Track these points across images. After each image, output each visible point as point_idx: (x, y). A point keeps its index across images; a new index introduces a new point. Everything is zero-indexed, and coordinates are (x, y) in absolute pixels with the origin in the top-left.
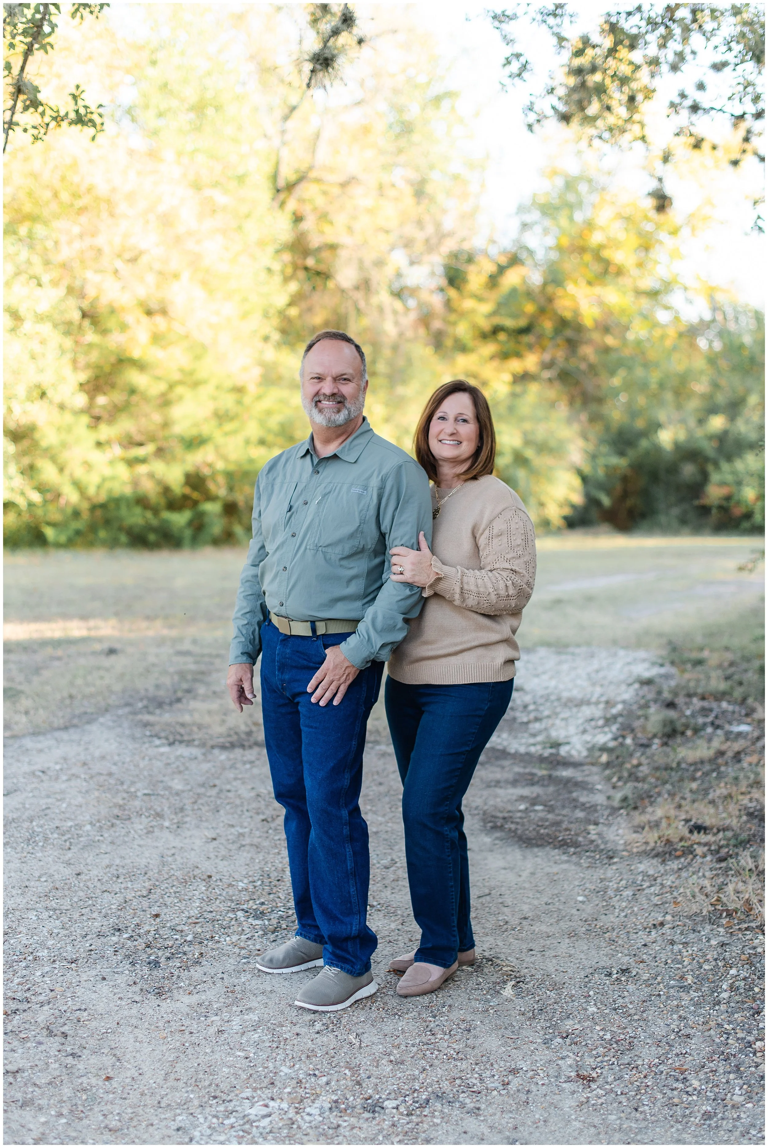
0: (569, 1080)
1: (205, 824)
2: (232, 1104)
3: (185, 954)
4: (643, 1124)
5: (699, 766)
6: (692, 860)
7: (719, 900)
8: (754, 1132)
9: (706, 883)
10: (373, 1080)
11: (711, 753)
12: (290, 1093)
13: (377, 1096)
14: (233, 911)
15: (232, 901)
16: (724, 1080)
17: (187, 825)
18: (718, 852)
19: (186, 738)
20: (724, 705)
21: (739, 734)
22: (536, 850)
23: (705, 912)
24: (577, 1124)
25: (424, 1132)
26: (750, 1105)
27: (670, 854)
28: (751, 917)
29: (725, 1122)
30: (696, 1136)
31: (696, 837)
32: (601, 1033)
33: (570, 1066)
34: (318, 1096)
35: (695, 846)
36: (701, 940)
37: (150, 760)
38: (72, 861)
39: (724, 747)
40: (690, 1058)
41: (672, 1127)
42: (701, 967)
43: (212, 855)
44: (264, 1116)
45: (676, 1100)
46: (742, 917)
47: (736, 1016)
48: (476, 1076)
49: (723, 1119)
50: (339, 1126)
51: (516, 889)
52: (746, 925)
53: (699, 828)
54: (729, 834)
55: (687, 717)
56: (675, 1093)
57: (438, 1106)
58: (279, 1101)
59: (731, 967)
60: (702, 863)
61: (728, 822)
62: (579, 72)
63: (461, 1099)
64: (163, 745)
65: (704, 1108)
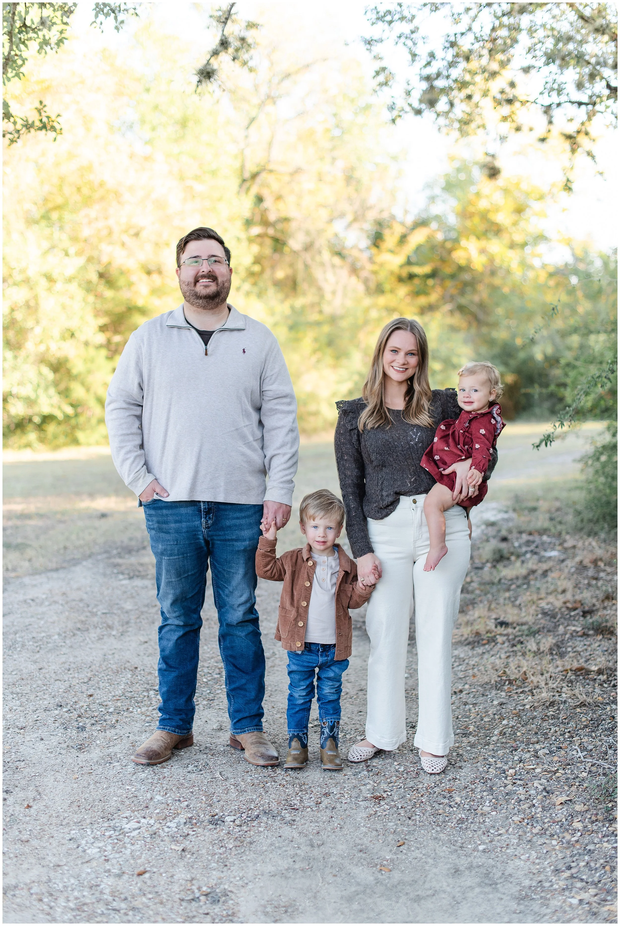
0: (366, 799)
1: (142, 632)
2: (114, 822)
3: (105, 721)
4: (412, 828)
5: (515, 581)
6: (494, 646)
7: (505, 672)
8: (492, 831)
9: (498, 662)
10: (222, 803)
11: (523, 571)
12: (158, 813)
13: (222, 814)
14: (148, 691)
15: (148, 684)
16: (479, 797)
17: (128, 634)
18: (514, 639)
19: (143, 573)
20: (545, 538)
21: (550, 558)
23: (493, 682)
24: (364, 829)
25: (250, 837)
26: (494, 813)
27: (478, 642)
28: (526, 684)
29: (472, 825)
30: (450, 835)
31: (501, 630)
32: (397, 767)
33: (369, 790)
34: (178, 814)
35: (498, 637)
36: (487, 701)
37: (113, 589)
38: (38, 661)
39: (535, 567)
40: (459, 782)
41: (433, 829)
42: (482, 720)
43: (142, 654)
44: (135, 829)
45: (441, 811)
46: (520, 684)
47: (499, 752)
48: (298, 798)
49: (472, 823)
50: (188, 834)
51: (360, 670)
52: (521, 690)
53: (503, 624)
54: (525, 627)
55: (514, 547)
56: (441, 806)
57: (265, 819)
58: (148, 818)
59: (504, 719)
60: (501, 648)
61: (524, 620)
62: (427, 78)
63: (283, 814)
64: (125, 579)
65: (460, 816)
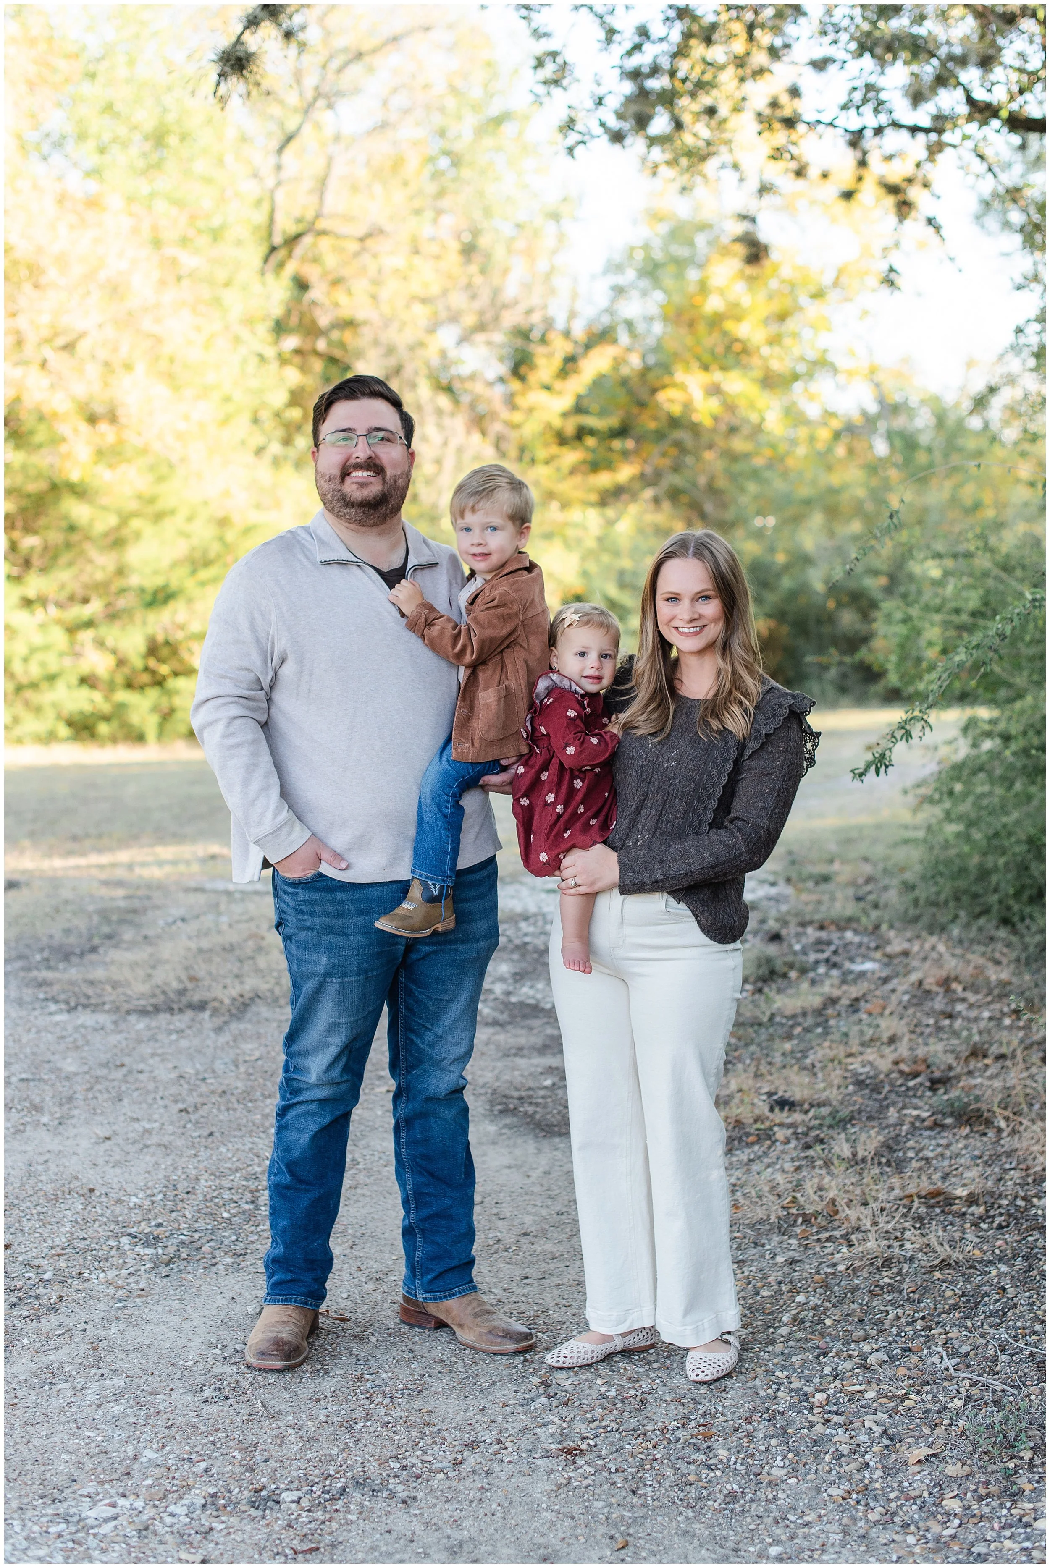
0: (547, 1454)
1: (99, 1118)
2: (65, 1505)
3: (37, 1298)
4: (640, 1512)
5: (800, 1020)
6: (769, 1148)
7: (794, 1200)
8: (792, 1518)
9: (780, 1178)
10: (272, 1464)
11: (816, 1001)
12: (150, 1486)
13: (273, 1486)
14: (116, 1236)
15: (117, 1223)
16: (763, 1448)
17: (74, 1121)
18: (806, 1134)
19: (93, 1001)
20: (849, 935)
21: (862, 974)
22: (557, 1140)
23: (773, 1218)
24: (548, 1515)
25: (331, 1533)
26: (793, 1481)
27: (740, 1140)
28: (836, 1224)
29: (754, 1506)
30: (712, 1526)
31: (780, 1116)
32: (603, 1389)
33: (552, 1436)
34: (189, 1488)
35: (776, 1129)
36: (763, 1257)
37: (38, 1032)
39: (836, 993)
40: (722, 1419)
41: (681, 1514)
42: (757, 1294)
43: (101, 1161)
44: (106, 1520)
45: (691, 1478)
46: (824, 1223)
47: (794, 1359)
48: (419, 1453)
49: (752, 1500)
50: (211, 1529)
51: (520, 1195)
52: (827, 1235)
53: (784, 1104)
54: (825, 1111)
55: (795, 953)
56: (692, 1467)
57: (357, 1496)
58: (132, 1497)
59: (798, 1293)
60: (783, 1152)
61: (823, 1096)
62: (635, 74)
63: (391, 1486)
64: (61, 1011)
65: (729, 1487)
